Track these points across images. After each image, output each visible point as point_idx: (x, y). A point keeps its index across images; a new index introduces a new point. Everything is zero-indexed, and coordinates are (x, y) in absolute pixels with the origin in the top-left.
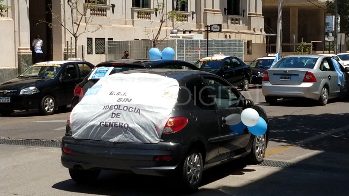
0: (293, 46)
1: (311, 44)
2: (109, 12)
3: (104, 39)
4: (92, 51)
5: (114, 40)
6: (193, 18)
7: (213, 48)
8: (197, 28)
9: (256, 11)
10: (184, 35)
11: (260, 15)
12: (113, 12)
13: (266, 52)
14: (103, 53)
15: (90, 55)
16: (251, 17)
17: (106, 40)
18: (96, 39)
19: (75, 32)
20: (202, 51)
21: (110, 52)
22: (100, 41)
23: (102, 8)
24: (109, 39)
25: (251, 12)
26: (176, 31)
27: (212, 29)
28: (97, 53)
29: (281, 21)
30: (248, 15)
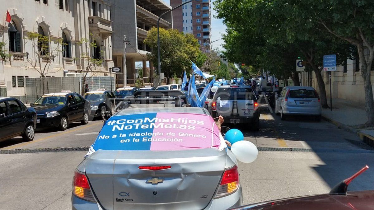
0: (134, 80)
1: (143, 79)
2: (25, 58)
3: (23, 76)
4: (16, 85)
5: (29, 77)
6: (75, 62)
7: (99, 82)
8: (77, 69)
9: (109, 59)
10: (77, 73)
11: (112, 61)
12: (28, 58)
13: (117, 84)
14: (23, 86)
15: (15, 88)
16: (108, 62)
17: (24, 77)
18: (18, 76)
19: (42, 73)
20: (94, 84)
21: (27, 85)
22: (21, 78)
23: (20, 55)
24: (26, 77)
25: (107, 59)
26: (67, 71)
27: (114, 70)
28: (19, 87)
29: (126, 65)
30: (105, 61)
